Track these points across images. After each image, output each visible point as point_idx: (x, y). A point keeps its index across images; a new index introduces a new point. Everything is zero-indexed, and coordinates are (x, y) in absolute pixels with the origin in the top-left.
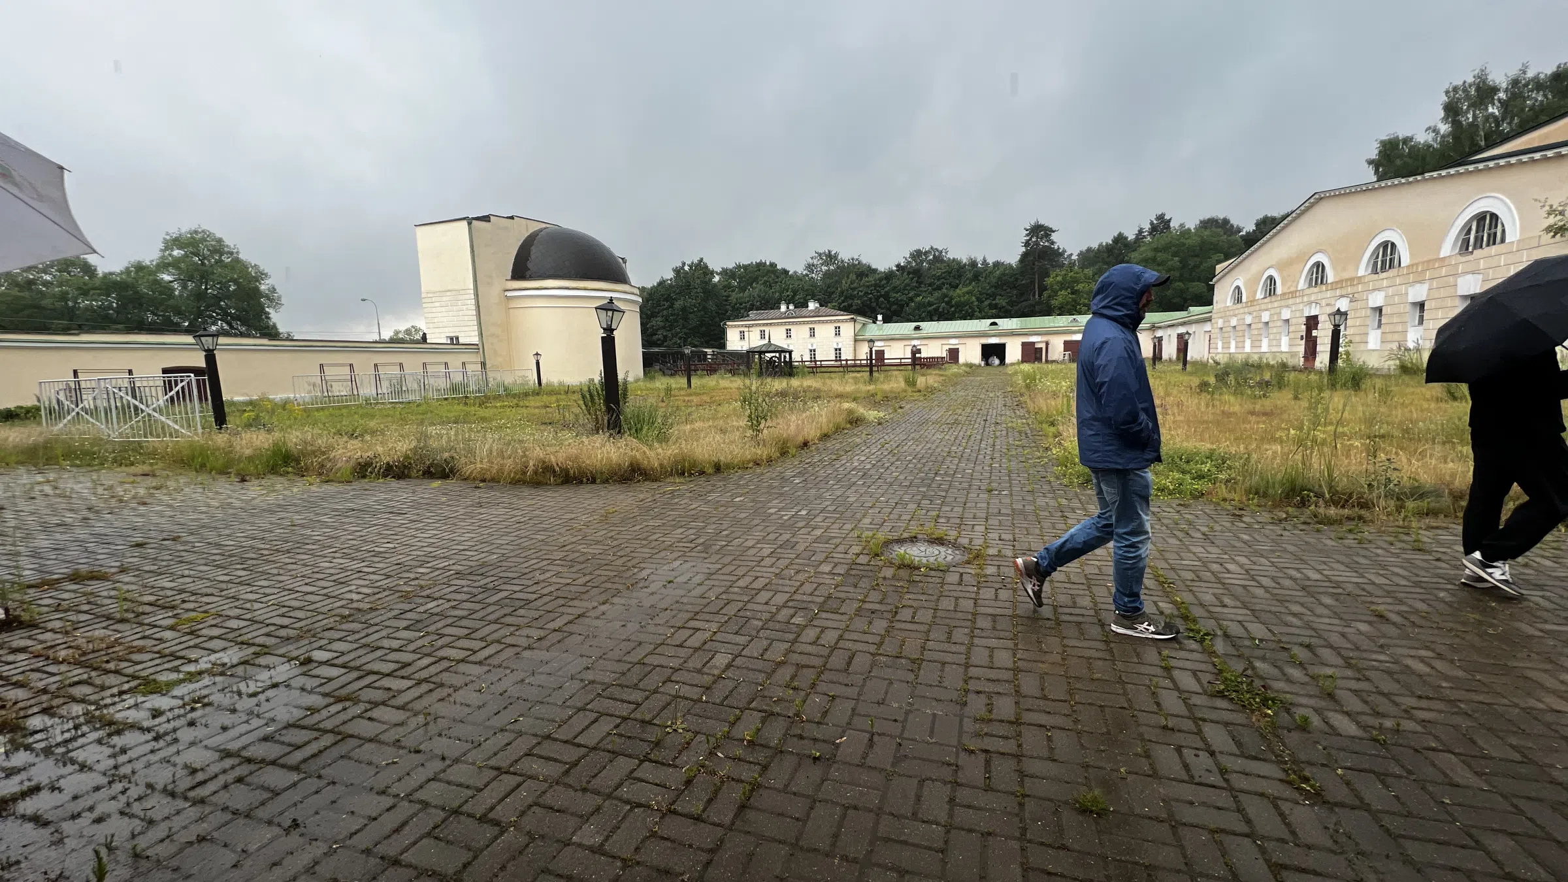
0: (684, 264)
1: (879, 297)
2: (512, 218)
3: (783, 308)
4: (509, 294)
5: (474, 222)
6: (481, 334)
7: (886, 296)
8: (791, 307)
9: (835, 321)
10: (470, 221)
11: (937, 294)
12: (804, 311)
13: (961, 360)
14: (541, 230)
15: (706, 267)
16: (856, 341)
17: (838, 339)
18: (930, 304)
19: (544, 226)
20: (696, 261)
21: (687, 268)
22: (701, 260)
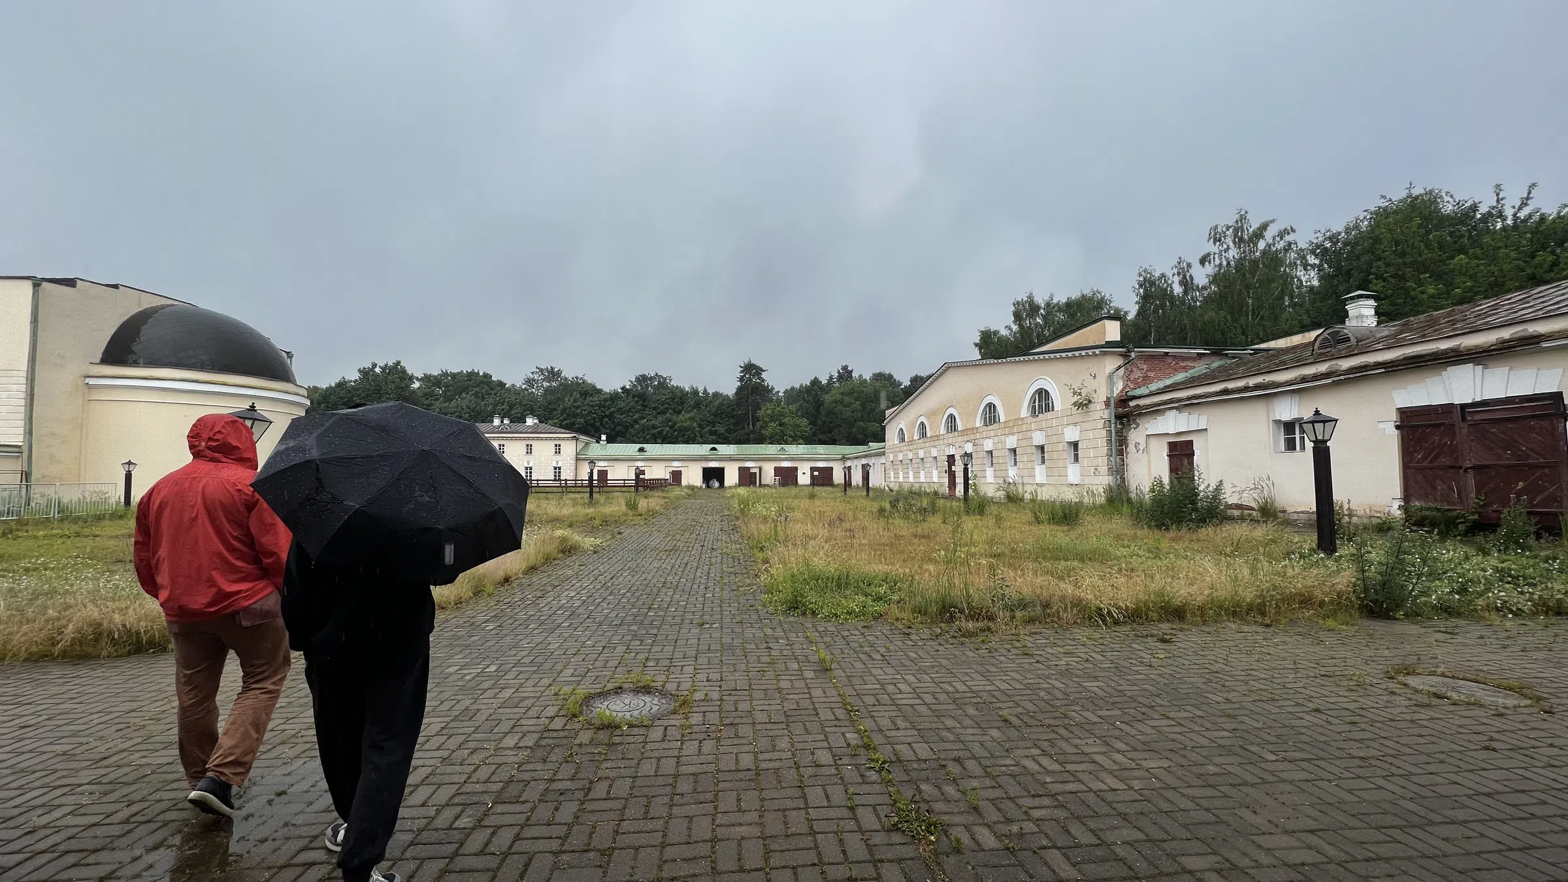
0: (374, 365)
1: (603, 417)
2: (116, 287)
3: (497, 422)
4: (92, 381)
5: (44, 284)
6: (29, 432)
7: (610, 416)
8: (506, 421)
9: (555, 439)
10: (37, 283)
11: (660, 418)
12: (520, 427)
13: (684, 483)
14: (163, 307)
15: (404, 371)
16: (577, 460)
17: (558, 457)
18: (654, 427)
19: (170, 302)
20: (390, 364)
21: (378, 370)
22: (398, 363)
